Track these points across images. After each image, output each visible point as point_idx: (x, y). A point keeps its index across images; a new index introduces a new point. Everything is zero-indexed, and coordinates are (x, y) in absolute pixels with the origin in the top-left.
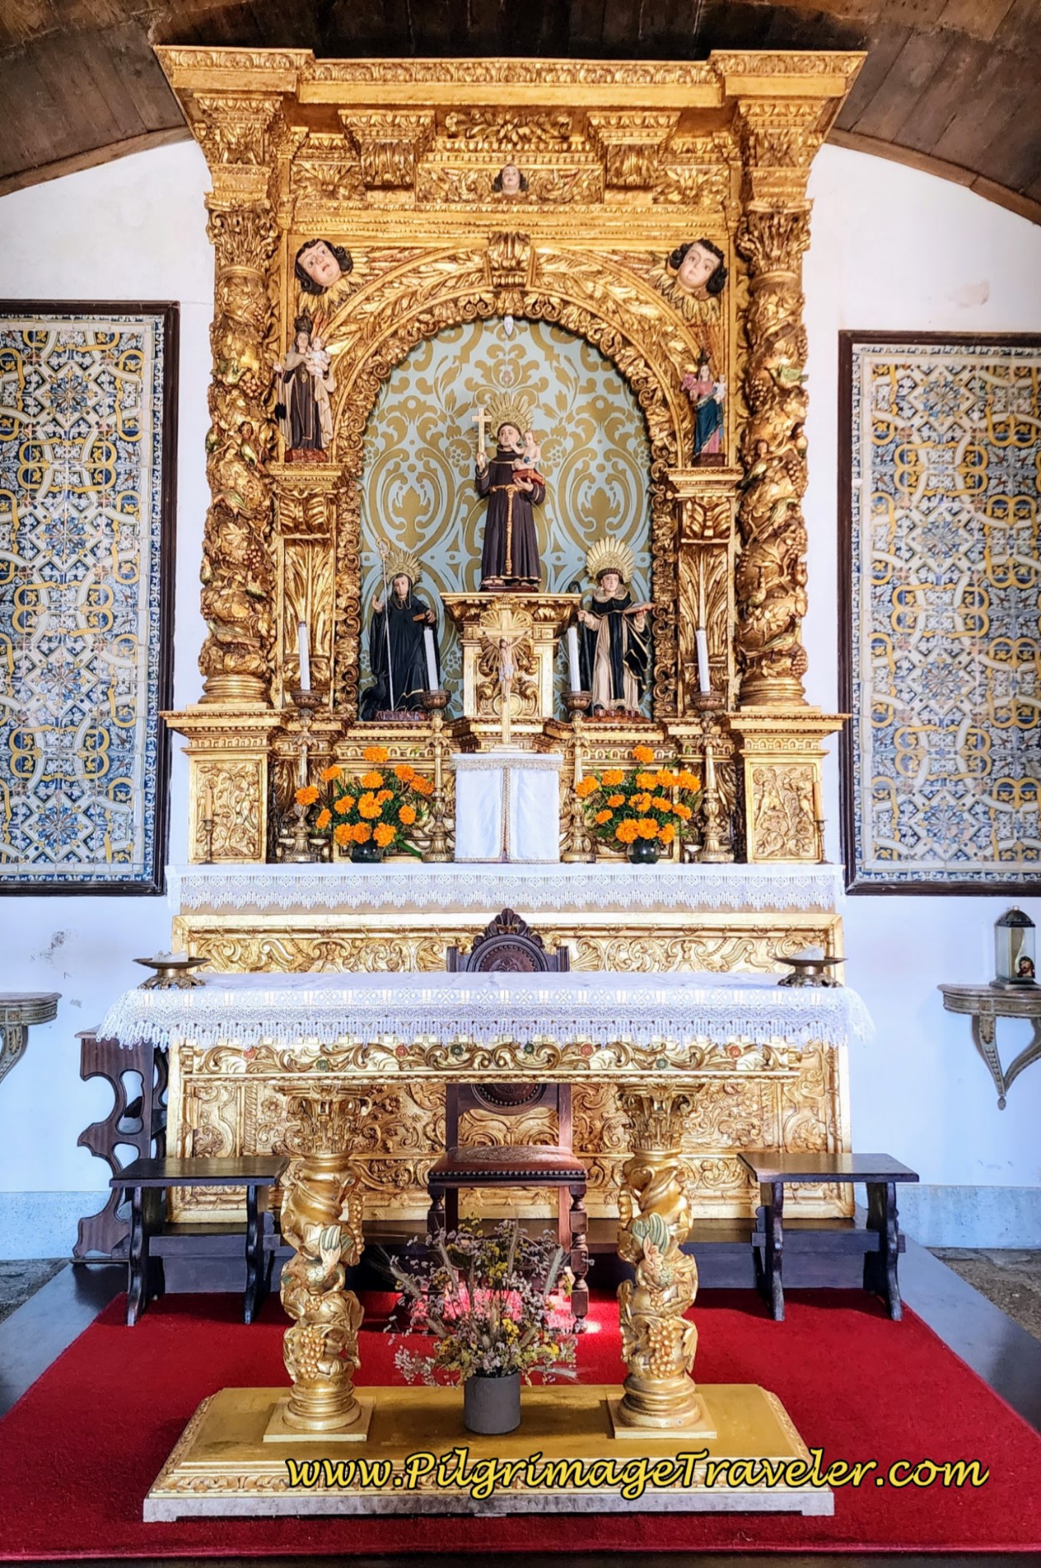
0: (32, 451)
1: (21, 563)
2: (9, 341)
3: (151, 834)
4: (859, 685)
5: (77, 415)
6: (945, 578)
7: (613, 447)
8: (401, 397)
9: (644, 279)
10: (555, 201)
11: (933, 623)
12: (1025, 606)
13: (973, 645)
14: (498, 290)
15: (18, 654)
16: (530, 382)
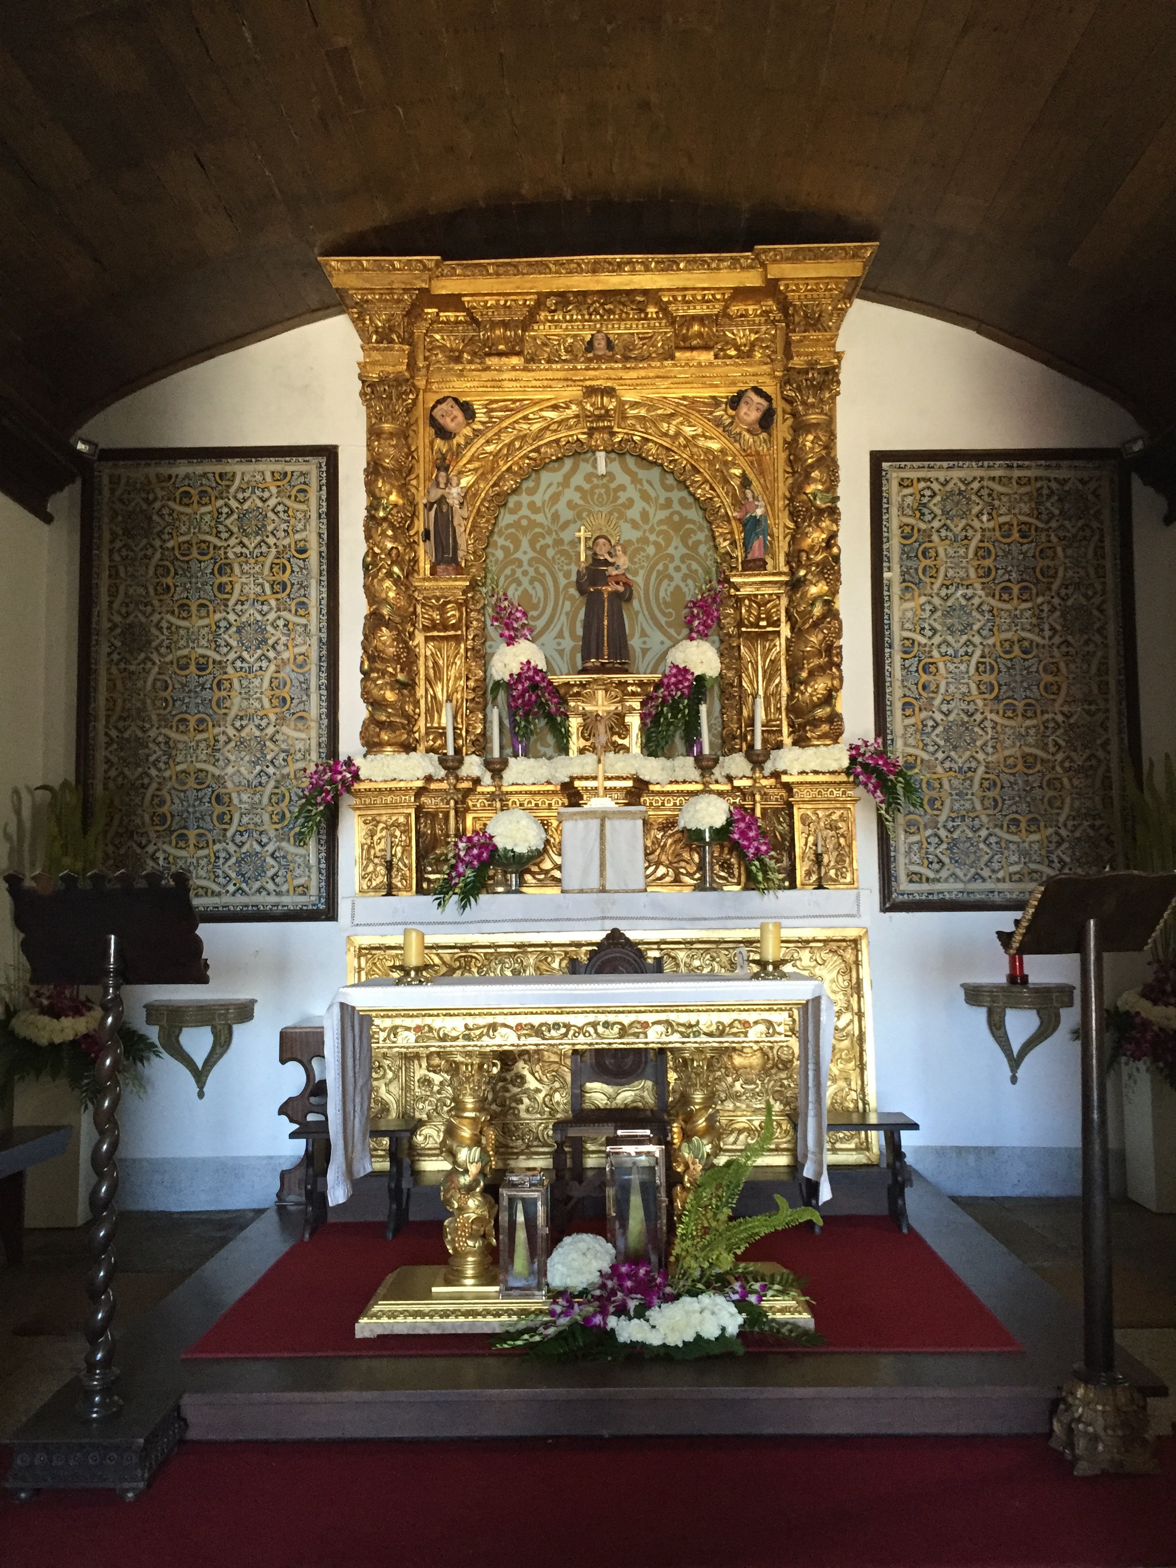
0: (224, 568)
1: (218, 658)
2: (204, 481)
3: (323, 872)
4: (892, 740)
5: (259, 538)
6: (962, 652)
7: (687, 551)
8: (515, 517)
9: (709, 420)
10: (635, 359)
11: (952, 689)
12: (1028, 673)
13: (985, 705)
14: (591, 432)
15: (217, 730)
16: (620, 502)
